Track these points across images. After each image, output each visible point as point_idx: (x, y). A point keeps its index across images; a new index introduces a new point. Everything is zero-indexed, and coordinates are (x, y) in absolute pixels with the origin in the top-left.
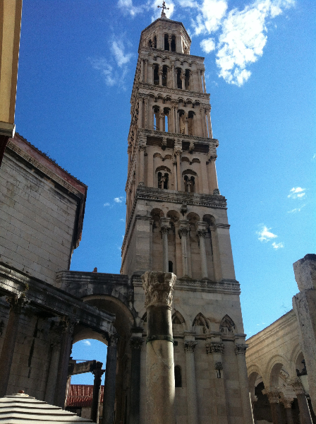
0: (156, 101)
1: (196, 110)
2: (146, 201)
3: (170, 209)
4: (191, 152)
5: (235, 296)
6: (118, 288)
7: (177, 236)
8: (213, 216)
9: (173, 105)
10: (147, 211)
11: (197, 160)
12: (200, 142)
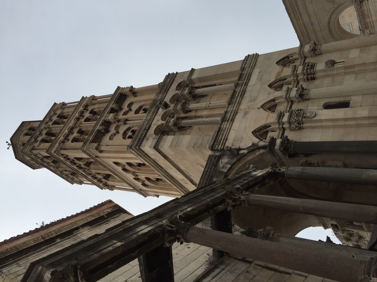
0: (68, 140)
1: (90, 108)
2: (144, 140)
3: (160, 118)
4: (121, 109)
5: (259, 58)
6: (221, 165)
7: (189, 114)
8: (180, 83)
9: (77, 125)
10: (154, 139)
11: (130, 105)
12: (114, 99)
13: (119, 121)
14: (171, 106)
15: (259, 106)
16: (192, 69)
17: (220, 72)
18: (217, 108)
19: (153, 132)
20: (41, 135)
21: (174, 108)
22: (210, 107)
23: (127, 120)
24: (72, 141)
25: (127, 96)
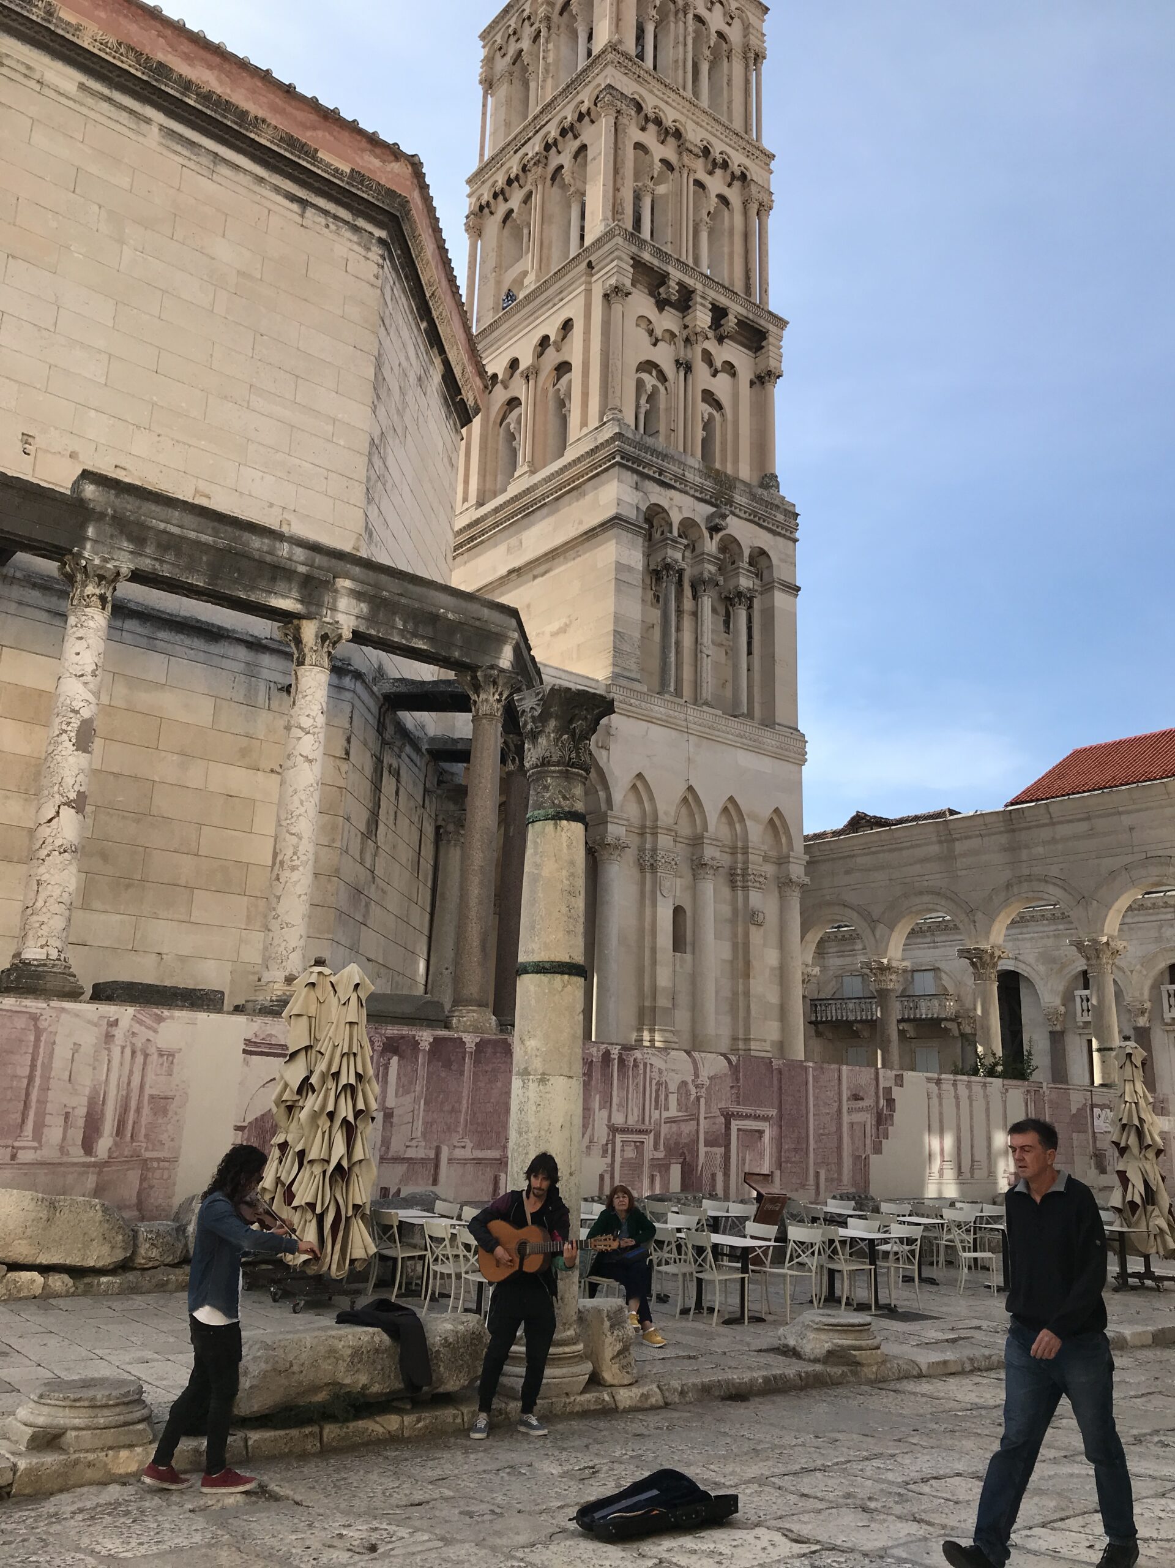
0: (643, 129)
1: (734, 195)
2: (635, 476)
3: (686, 515)
5: (794, 768)
8: (768, 556)
9: (687, 159)
11: (730, 368)
12: (751, 316)
13: (687, 341)
14: (714, 543)
15: (692, 783)
16: (798, 589)
17: (779, 671)
18: (696, 672)
19: (654, 499)
21: (708, 555)
22: (699, 655)
23: (689, 368)
24: (639, 146)
25: (755, 353)
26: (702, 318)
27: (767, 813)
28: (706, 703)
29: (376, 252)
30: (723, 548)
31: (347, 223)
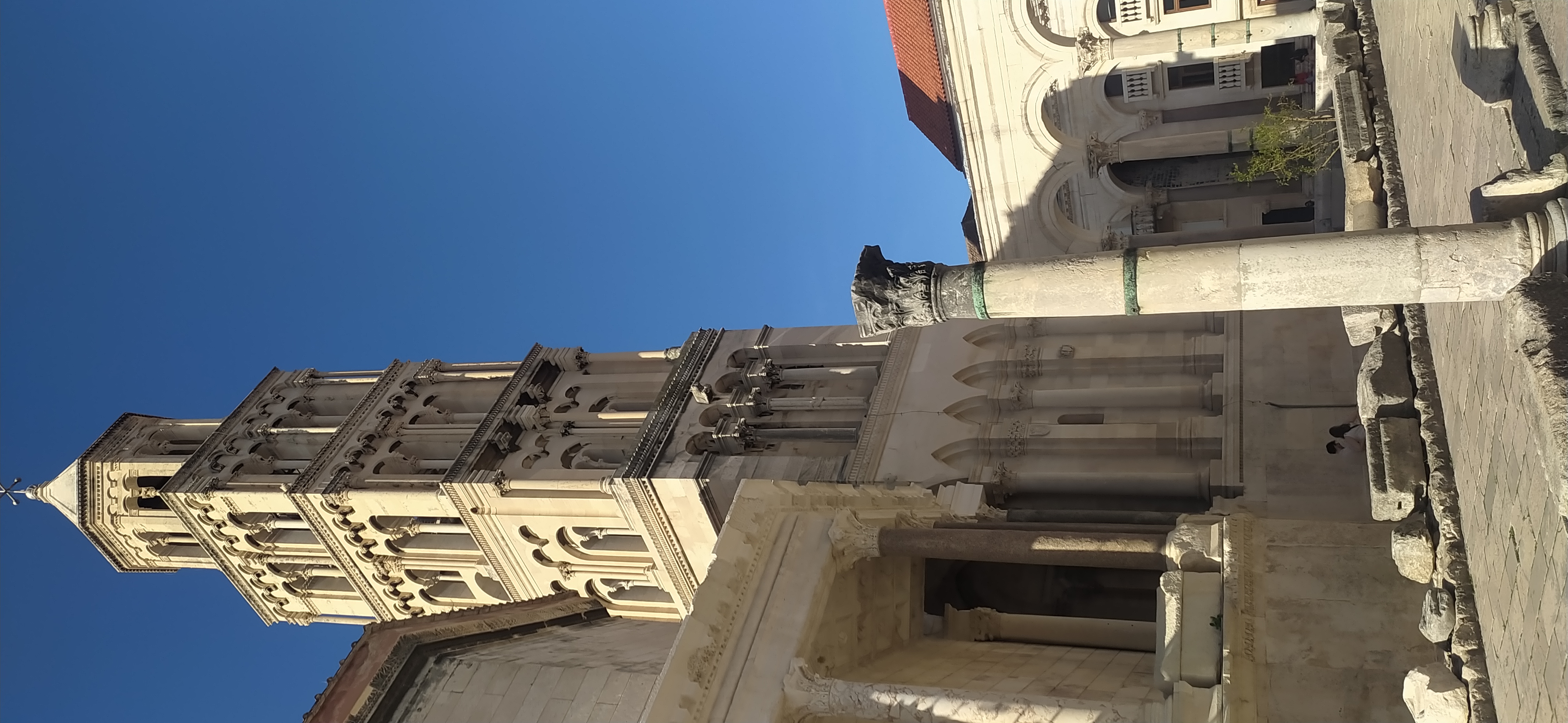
0: (363, 466)
2: (661, 464)
3: (697, 420)
4: (547, 399)
7: (765, 419)
8: (736, 352)
9: (391, 431)
10: (689, 461)
11: (572, 392)
12: (529, 373)
13: (546, 426)
14: (721, 397)
15: (941, 410)
16: (767, 327)
18: (838, 410)
19: (682, 447)
20: (232, 451)
21: (733, 402)
22: (823, 408)
23: (570, 425)
24: (377, 470)
25: (560, 371)
26: (527, 414)
27: (969, 346)
28: (867, 401)
29: (448, 666)
30: (728, 390)
31: (418, 692)
